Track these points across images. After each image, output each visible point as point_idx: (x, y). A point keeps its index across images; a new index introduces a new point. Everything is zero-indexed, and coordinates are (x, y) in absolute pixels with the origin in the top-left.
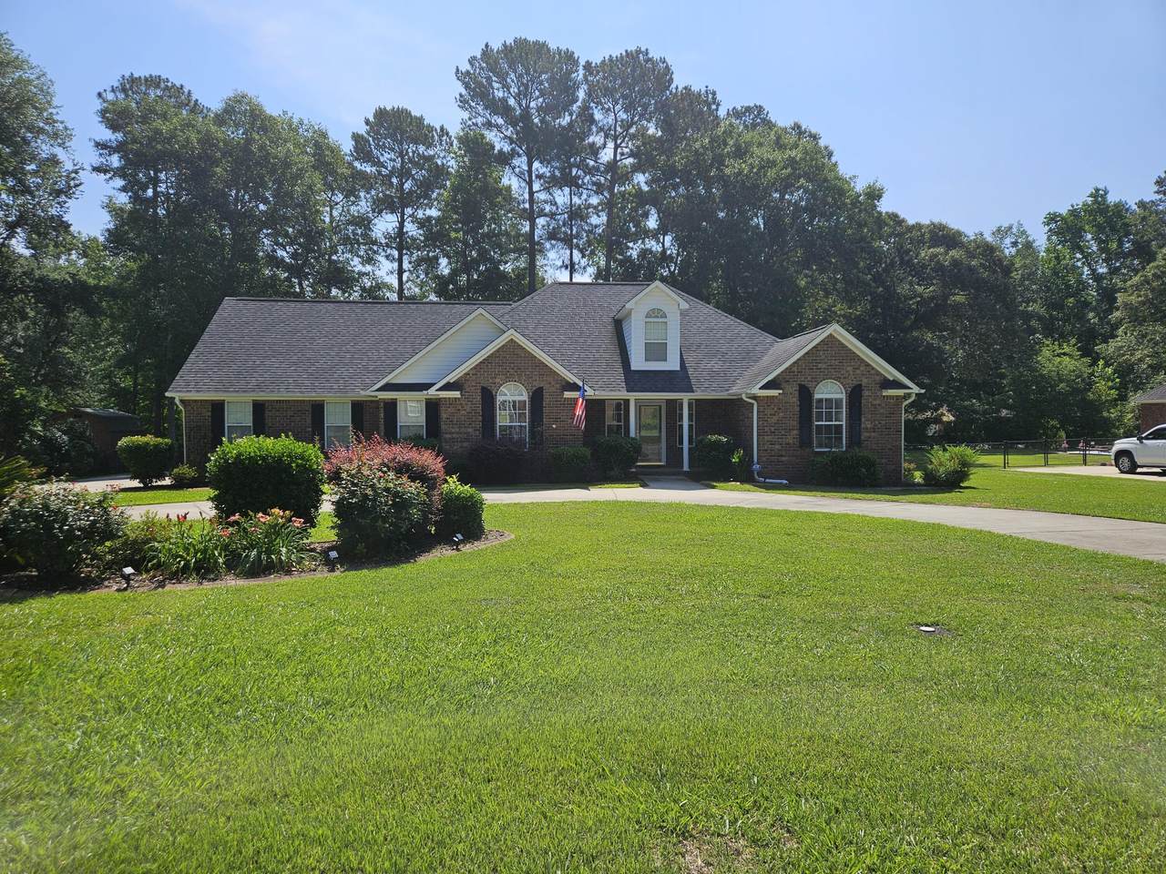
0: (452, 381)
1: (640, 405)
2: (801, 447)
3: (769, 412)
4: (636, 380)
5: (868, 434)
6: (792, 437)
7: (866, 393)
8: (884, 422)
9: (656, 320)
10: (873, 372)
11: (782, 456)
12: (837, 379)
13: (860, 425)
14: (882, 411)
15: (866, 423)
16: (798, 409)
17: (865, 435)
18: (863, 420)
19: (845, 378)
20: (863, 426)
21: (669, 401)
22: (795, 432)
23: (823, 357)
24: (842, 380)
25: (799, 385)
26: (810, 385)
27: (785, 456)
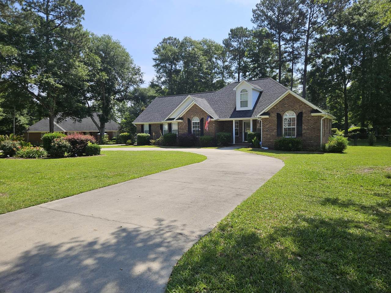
0: (181, 117)
1: (236, 122)
2: (278, 136)
3: (266, 123)
4: (236, 113)
5: (305, 131)
6: (274, 132)
7: (304, 115)
8: (312, 126)
9: (244, 93)
10: (307, 107)
11: (270, 139)
12: (292, 110)
13: (302, 127)
14: (311, 122)
15: (304, 127)
16: (277, 122)
17: (304, 131)
18: (303, 125)
19: (295, 110)
20: (303, 128)
21: (240, 121)
22: (275, 131)
23: (287, 102)
24: (294, 111)
25: (277, 113)
26: (281, 113)
27: (271, 139)
